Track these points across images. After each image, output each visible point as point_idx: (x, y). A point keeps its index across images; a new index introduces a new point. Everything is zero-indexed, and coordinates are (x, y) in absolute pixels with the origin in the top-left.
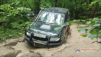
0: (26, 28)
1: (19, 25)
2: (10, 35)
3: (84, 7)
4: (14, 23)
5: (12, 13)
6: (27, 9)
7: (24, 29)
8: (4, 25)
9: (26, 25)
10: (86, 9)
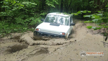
0: (30, 24)
1: (23, 20)
2: (15, 29)
3: (91, 5)
4: (18, 18)
5: (18, 7)
6: (33, 4)
7: (28, 24)
8: (8, 19)
9: (30, 21)
10: (94, 7)
